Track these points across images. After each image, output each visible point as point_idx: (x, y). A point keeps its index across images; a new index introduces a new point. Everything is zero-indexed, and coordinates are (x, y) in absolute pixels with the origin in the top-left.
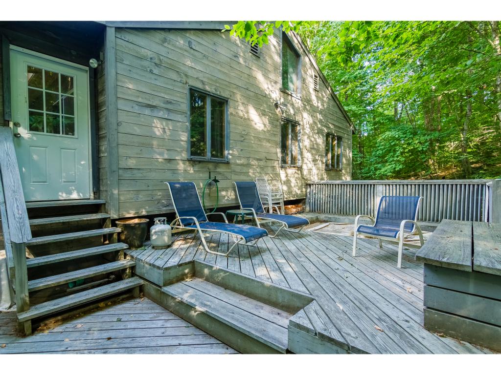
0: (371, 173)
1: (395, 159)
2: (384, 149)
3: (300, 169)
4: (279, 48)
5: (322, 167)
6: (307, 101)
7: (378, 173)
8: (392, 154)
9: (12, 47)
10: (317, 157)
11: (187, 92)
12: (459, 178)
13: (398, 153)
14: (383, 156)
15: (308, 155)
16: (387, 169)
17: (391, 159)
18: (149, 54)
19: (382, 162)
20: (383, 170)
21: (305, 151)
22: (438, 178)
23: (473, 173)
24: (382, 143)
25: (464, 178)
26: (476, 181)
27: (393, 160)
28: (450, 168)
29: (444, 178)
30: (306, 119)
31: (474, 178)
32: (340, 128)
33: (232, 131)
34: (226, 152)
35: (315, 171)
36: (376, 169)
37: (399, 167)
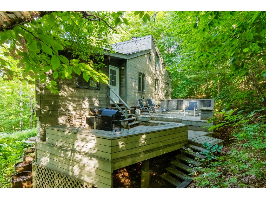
0: (176, 96)
1: (185, 91)
2: (181, 87)
3: (159, 95)
4: (155, 57)
5: (164, 94)
6: (160, 72)
7: (179, 96)
8: (184, 89)
9: (110, 65)
10: (163, 91)
11: (138, 73)
12: (205, 98)
13: (186, 89)
14: (180, 90)
15: (160, 90)
16: (182, 95)
17: (183, 91)
18: (133, 64)
19: (180, 92)
20: (181, 95)
21: (160, 89)
22: (198, 98)
23: (210, 97)
24: (180, 85)
25: (207, 98)
26: (209, 99)
27: (184, 92)
28: (202, 95)
29: (200, 98)
30: (160, 78)
31: (210, 98)
32: (168, 80)
33: (145, 84)
34: (144, 90)
35: (162, 96)
36: (178, 95)
37: (186, 94)
